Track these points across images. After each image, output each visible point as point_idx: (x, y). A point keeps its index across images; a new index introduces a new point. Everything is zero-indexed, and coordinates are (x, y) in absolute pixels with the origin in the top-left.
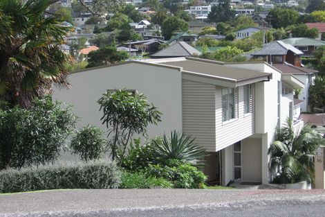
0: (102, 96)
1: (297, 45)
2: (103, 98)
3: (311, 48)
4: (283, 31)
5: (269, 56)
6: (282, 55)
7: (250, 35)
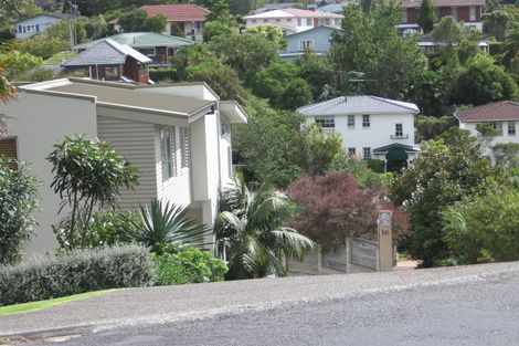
0: (55, 148)
1: (136, 45)
2: (55, 152)
3: (161, 49)
4: (102, 20)
5: (93, 66)
6: (117, 65)
7: (41, 29)
